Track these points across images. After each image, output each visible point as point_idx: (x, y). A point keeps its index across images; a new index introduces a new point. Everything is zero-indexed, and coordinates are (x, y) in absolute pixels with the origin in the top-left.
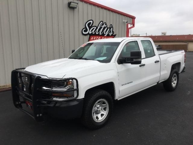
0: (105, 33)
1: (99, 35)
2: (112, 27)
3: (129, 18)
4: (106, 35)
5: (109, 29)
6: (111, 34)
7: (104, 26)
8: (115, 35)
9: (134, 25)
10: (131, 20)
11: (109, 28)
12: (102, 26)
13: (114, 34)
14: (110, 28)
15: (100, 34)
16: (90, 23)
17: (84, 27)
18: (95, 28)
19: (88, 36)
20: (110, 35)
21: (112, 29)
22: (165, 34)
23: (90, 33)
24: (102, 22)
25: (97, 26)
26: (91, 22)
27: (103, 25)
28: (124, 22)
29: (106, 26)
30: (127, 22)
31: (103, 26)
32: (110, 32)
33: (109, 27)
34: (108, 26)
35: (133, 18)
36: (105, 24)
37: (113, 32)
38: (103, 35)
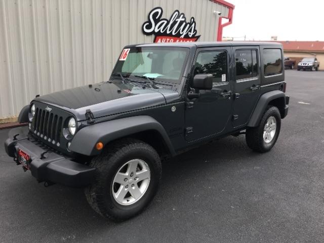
0: (181, 33)
1: (170, 35)
2: (194, 22)
3: (223, 7)
5: (188, 25)
6: (192, 34)
7: (181, 19)
8: (198, 37)
9: (230, 20)
10: (227, 10)
11: (188, 23)
12: (177, 20)
13: (197, 35)
14: (191, 24)
15: (174, 34)
16: (157, 13)
17: (147, 20)
18: (166, 22)
19: (153, 36)
20: (190, 36)
22: (276, 39)
23: (156, 31)
24: (177, 13)
25: (168, 19)
26: (159, 11)
28: (215, 14)
29: (183, 19)
30: (220, 14)
31: (179, 20)
32: (190, 31)
33: (190, 22)
34: (188, 21)
35: (231, 7)
36: (182, 16)
37: (195, 30)
38: (178, 35)
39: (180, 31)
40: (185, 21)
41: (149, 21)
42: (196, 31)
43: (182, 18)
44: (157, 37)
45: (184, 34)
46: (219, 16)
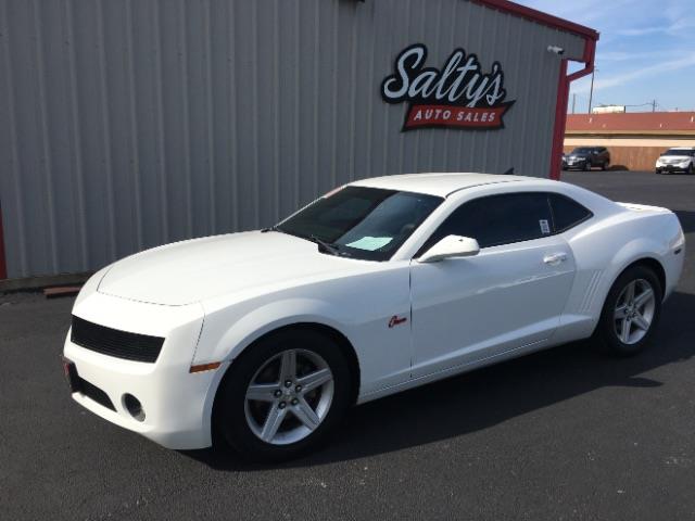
0: (469, 97)
1: (444, 102)
2: (499, 71)
3: (568, 36)
4: (472, 104)
5: (486, 79)
6: (495, 97)
7: (469, 67)
8: (511, 104)
9: (589, 69)
10: (580, 43)
11: (487, 75)
12: (459, 70)
13: (507, 100)
15: (451, 98)
16: (415, 56)
17: (389, 72)
18: (434, 74)
19: (405, 106)
20: (491, 103)
21: (498, 80)
23: (413, 93)
24: (459, 54)
25: (440, 69)
26: (420, 51)
27: (463, 63)
28: (550, 54)
29: (475, 68)
30: (561, 53)
31: (464, 70)
32: (491, 92)
33: (489, 72)
34: (485, 70)
35: (588, 37)
36: (471, 60)
37: (501, 89)
38: (462, 102)
39: (465, 93)
40: (478, 71)
41: (397, 75)
42: (505, 91)
43: (473, 64)
44: (414, 108)
45: (477, 99)
46: (560, 57)
